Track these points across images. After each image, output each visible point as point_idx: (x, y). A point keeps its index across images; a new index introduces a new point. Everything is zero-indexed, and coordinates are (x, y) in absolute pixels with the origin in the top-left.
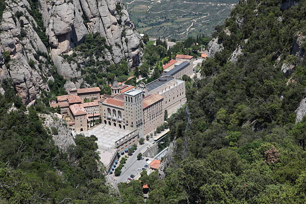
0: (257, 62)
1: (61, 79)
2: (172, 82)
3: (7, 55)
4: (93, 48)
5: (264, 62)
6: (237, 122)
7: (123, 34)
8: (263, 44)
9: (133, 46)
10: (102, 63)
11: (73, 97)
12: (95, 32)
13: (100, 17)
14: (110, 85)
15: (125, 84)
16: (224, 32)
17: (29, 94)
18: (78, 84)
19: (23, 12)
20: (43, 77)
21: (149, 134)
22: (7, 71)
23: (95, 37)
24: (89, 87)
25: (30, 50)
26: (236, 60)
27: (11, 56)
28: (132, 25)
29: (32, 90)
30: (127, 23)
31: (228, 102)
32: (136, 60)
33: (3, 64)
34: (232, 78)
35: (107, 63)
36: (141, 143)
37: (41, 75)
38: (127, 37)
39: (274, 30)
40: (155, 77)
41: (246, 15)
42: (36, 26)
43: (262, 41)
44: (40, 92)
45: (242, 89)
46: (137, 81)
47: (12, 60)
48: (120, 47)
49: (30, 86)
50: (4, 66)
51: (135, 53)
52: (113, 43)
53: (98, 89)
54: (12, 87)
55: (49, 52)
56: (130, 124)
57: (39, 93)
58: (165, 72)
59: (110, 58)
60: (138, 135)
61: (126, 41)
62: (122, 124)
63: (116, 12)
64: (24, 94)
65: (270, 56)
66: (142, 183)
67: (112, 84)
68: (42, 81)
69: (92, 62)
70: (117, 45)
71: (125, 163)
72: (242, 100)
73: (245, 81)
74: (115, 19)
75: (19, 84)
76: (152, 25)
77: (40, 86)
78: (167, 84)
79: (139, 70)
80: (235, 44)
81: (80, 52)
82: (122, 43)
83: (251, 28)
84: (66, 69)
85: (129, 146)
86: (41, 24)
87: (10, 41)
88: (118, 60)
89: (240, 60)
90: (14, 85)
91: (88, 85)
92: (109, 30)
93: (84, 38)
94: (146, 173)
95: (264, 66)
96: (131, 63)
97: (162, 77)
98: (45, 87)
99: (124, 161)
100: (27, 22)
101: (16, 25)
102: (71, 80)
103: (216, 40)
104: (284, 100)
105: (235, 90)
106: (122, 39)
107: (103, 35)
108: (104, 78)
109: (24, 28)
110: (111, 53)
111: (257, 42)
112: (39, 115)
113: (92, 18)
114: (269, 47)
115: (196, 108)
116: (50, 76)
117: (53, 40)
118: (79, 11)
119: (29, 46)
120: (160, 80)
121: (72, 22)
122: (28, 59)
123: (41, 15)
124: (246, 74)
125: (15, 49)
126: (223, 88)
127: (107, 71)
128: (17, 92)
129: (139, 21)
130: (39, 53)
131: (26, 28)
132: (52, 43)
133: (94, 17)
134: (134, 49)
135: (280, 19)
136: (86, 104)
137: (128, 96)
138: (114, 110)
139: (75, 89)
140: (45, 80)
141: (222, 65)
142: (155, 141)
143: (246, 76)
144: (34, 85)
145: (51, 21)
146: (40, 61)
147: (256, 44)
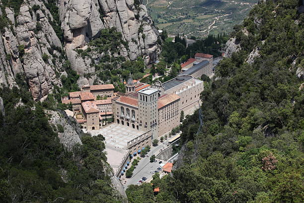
0: (273, 65)
1: (74, 74)
2: (190, 81)
3: (22, 49)
4: (108, 43)
5: (279, 65)
6: (249, 126)
7: (141, 30)
8: (279, 46)
9: (151, 43)
10: (118, 59)
11: (86, 94)
12: (111, 27)
13: (117, 11)
14: (125, 83)
15: (140, 81)
16: (241, 32)
17: (41, 89)
18: (92, 80)
19: (40, 5)
20: (56, 72)
21: (163, 136)
22: (21, 65)
23: (110, 32)
24: (102, 84)
25: (45, 45)
26: (253, 62)
27: (26, 50)
28: (150, 21)
29: (45, 85)
30: (145, 19)
31: (241, 105)
32: (153, 57)
33: (17, 58)
34: (248, 80)
35: (123, 59)
36: (155, 144)
37: (55, 70)
38: (144, 33)
39: (291, 32)
40: (172, 75)
41: (264, 16)
42: (52, 20)
43: (279, 43)
44: (53, 88)
45: (256, 92)
46: (153, 79)
47: (26, 54)
48: (137, 43)
49: (43, 81)
50: (18, 60)
51: (152, 49)
52: (129, 39)
53: (112, 86)
54: (25, 82)
55: (63, 47)
56: (144, 124)
57: (51, 88)
58: (183, 71)
59: (126, 54)
60: (152, 136)
61: (144, 37)
62: (136, 124)
63: (134, 7)
64: (36, 89)
65: (286, 59)
66: (153, 186)
67: (126, 81)
68: (55, 76)
69: (106, 58)
70: (133, 40)
71: (137, 164)
72: (256, 103)
73: (260, 84)
74: (132, 14)
75: (31, 78)
76: (172, 21)
77: (53, 81)
78: (184, 83)
79: (156, 68)
80: (252, 45)
81: (94, 47)
82: (139, 39)
83: (269, 29)
84: (80, 65)
85: (142, 147)
86: (57, 18)
87: (26, 35)
88: (134, 56)
89: (257, 61)
90: (27, 79)
91: (102, 82)
92: (125, 25)
93: (100, 32)
94: (158, 176)
95: (279, 69)
96: (148, 60)
97: (180, 76)
98: (58, 82)
99: (136, 163)
100: (43, 15)
101: (32, 18)
102: (85, 76)
103: (234, 40)
104: (295, 105)
105: (249, 93)
106: (139, 34)
107: (120, 30)
108: (118, 75)
109: (40, 22)
110: (127, 49)
111: (274, 44)
112: (46, 111)
113: (109, 12)
114: (286, 50)
115: (210, 110)
116: (63, 71)
117: (69, 34)
118: (96, 5)
119: (44, 40)
120: (177, 79)
121: (88, 16)
122: (42, 53)
123: (58, 8)
124: (261, 76)
125: (30, 43)
126: (237, 90)
127: (122, 67)
128: (29, 87)
129: (159, 17)
130: (54, 48)
131: (42, 21)
132: (67, 37)
133: (111, 11)
134: (151, 46)
135: (297, 22)
136: (99, 102)
137: (142, 95)
138: (127, 109)
139: (88, 85)
140: (58, 76)
141: (238, 66)
142: (170, 143)
143: (261, 79)
144: (47, 80)
145: (67, 15)
146: (54, 56)
147: (273, 46)
